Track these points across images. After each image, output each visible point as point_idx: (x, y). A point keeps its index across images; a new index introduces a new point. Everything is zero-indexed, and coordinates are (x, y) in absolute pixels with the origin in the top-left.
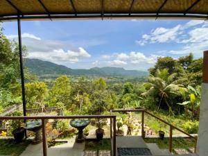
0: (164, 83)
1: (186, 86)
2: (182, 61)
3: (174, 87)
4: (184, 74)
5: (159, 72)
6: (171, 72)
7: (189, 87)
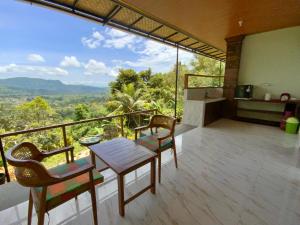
0: (131, 100)
1: (149, 101)
2: (143, 76)
3: (141, 103)
4: (146, 89)
5: (125, 87)
6: (136, 87)
7: (153, 102)
